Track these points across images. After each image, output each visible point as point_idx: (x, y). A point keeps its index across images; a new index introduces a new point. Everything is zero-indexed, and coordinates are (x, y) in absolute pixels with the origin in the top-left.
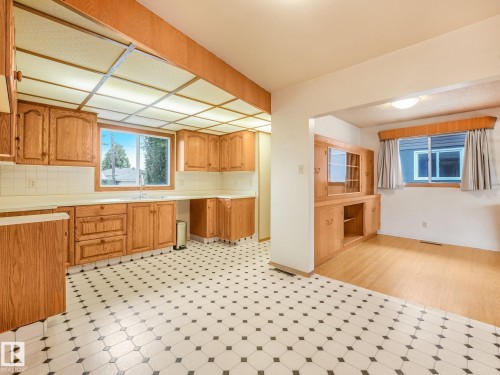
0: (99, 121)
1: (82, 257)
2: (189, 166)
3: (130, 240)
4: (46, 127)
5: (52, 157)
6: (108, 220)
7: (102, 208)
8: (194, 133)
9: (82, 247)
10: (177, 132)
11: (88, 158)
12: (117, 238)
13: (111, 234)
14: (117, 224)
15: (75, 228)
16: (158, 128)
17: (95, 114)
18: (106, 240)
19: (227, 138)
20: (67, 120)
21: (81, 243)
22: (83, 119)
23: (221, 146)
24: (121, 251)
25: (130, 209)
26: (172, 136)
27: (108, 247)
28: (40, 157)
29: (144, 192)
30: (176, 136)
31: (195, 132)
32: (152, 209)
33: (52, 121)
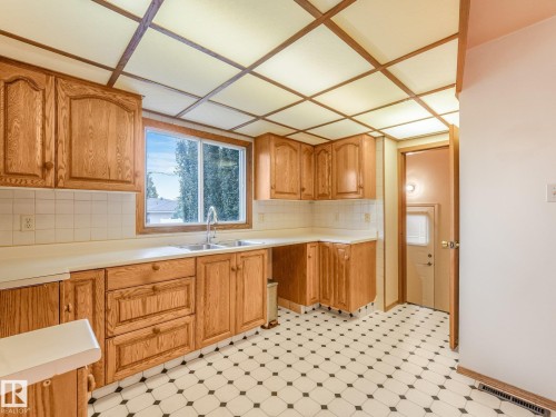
0: (144, 115)
1: (120, 367)
2: (276, 191)
3: (201, 321)
4: (51, 114)
5: (62, 173)
6: (164, 289)
7: (155, 269)
8: (283, 140)
9: (119, 348)
10: (256, 139)
11: (127, 174)
12: (180, 322)
13: (170, 316)
14: (179, 297)
15: (107, 311)
16: (230, 131)
17: (138, 97)
18: (162, 327)
19: (327, 147)
20: (89, 104)
21: (118, 340)
22: (118, 104)
23: (316, 161)
24: (188, 344)
25: (201, 266)
26: (247, 146)
27: (165, 341)
28: (39, 173)
29: (211, 234)
30: (255, 146)
31: (284, 137)
32: (234, 264)
33: (62, 103)
